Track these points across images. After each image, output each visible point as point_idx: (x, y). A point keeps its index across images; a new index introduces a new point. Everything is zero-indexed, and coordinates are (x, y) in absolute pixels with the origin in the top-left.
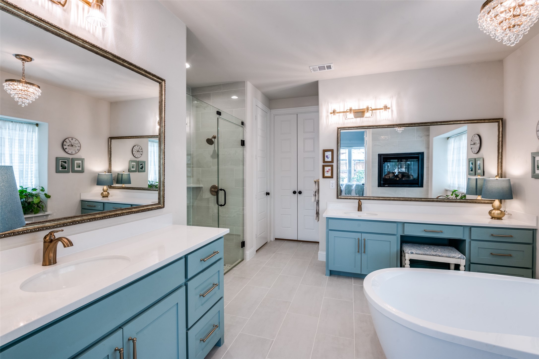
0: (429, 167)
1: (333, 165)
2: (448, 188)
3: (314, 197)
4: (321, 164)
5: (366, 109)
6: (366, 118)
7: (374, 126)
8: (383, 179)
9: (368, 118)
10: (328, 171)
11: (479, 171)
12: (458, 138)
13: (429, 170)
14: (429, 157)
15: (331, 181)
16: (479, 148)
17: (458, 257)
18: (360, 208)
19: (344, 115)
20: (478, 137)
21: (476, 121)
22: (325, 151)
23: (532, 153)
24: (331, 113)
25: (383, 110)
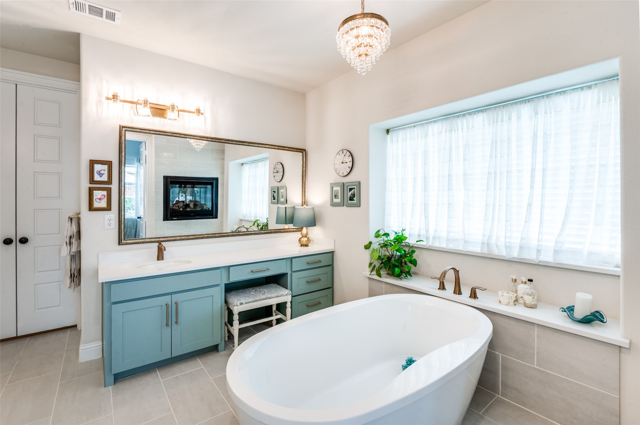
0: (224, 195)
1: (111, 188)
2: (242, 218)
3: (68, 246)
4: (85, 185)
5: (171, 106)
6: (169, 121)
7: (182, 134)
8: (170, 210)
9: (172, 121)
10: (100, 199)
11: (282, 200)
12: (253, 165)
13: (224, 198)
14: (224, 184)
15: (106, 216)
16: (282, 176)
17: (286, 294)
18: (160, 256)
19: (132, 107)
20: (281, 165)
21: (287, 149)
22: (92, 163)
23: (330, 184)
24: (108, 99)
25: (195, 115)
